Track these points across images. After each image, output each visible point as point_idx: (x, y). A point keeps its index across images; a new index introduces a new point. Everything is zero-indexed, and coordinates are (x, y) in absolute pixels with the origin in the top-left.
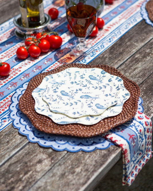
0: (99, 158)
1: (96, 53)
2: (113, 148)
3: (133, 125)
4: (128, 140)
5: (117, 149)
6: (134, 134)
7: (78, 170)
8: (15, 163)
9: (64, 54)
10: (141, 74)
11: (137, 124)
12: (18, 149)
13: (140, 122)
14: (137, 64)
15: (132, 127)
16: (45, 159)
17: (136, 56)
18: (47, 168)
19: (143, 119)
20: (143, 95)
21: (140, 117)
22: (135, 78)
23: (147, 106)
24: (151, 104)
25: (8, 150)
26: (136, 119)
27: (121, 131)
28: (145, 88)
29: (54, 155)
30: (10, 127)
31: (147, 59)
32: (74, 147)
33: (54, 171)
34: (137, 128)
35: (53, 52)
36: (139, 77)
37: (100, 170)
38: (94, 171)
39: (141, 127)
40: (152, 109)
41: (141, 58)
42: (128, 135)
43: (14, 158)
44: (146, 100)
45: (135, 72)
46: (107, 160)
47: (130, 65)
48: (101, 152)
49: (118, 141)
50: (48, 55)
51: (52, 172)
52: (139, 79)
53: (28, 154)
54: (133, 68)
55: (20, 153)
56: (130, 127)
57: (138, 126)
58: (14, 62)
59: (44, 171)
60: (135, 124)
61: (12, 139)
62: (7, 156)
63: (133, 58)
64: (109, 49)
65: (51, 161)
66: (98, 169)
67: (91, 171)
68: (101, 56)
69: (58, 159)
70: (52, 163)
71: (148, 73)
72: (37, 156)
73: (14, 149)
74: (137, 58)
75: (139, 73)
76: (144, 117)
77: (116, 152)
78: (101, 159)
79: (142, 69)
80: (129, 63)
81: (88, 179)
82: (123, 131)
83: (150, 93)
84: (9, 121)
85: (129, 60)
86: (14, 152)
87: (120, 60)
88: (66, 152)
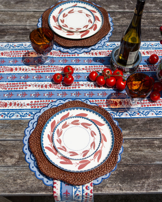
0: (36, 187)
1: (136, 114)
2: (50, 189)
3: (77, 188)
4: (62, 194)
5: (50, 191)
6: (71, 193)
7: (19, 181)
8: (3, 145)
9: (117, 97)
10: (137, 158)
11: (81, 189)
12: (13, 139)
13: (83, 190)
14: (147, 148)
15: (75, 189)
16: (15, 158)
17: (155, 142)
18: (10, 164)
19: (88, 190)
20: (115, 174)
21: (89, 187)
22: (130, 157)
23: (105, 184)
24: (110, 185)
25: (9, 135)
26: (84, 186)
27: (66, 184)
28: (123, 170)
29: (22, 161)
30: (27, 121)
31: (158, 151)
32: (34, 166)
33: (10, 170)
34: (77, 191)
35: (114, 90)
36: (133, 159)
37: (27, 193)
38: (24, 191)
39: (80, 193)
40: (104, 188)
41: (156, 146)
42: (66, 190)
43: (5, 142)
44: (111, 179)
45: (136, 152)
46: (37, 192)
47: (141, 144)
48: (42, 184)
49: (55, 188)
50: (108, 90)
51: (8, 169)
52: (131, 160)
53: (13, 146)
54: (140, 148)
55: (12, 142)
56: (74, 187)
57: (79, 191)
58: (85, 78)
59: (6, 164)
60: (79, 188)
61: (19, 129)
62: (5, 137)
63: (151, 140)
64: (149, 119)
65: (16, 163)
66: (27, 192)
67: (23, 189)
68: (136, 120)
69: (20, 164)
70: (15, 164)
71: (142, 162)
72: (15, 152)
73: (12, 137)
74: (154, 143)
75: (137, 156)
76: (90, 189)
77: (48, 193)
78: (36, 188)
79: (143, 155)
80: (143, 142)
81: (16, 192)
82: (67, 185)
83: (121, 177)
84: (31, 117)
85: (147, 140)
86: (9, 139)
87: (141, 134)
88: (28, 165)
